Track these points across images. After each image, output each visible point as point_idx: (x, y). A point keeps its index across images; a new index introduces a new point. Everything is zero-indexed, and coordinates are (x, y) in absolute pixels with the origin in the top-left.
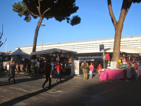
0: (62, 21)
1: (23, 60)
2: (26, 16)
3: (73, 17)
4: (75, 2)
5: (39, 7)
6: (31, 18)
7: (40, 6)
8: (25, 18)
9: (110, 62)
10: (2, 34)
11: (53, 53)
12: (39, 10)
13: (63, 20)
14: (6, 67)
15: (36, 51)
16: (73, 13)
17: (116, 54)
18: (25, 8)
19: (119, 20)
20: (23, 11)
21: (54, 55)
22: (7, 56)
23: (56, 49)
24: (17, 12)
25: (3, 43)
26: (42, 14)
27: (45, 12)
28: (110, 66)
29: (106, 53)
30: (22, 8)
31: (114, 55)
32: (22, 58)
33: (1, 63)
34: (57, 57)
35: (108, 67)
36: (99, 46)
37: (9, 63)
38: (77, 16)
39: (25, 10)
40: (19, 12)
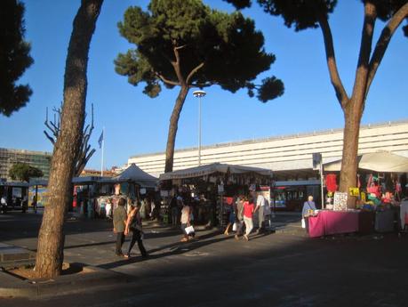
0: (237, 92)
1: (143, 191)
2: (148, 82)
3: (263, 81)
4: (264, 46)
5: (177, 63)
6: (159, 86)
7: (178, 60)
8: (146, 88)
9: (333, 194)
10: (93, 128)
11: (210, 175)
12: (177, 69)
13: (241, 89)
14: (104, 210)
15: (174, 169)
16: (262, 71)
17: (345, 174)
18: (146, 66)
19: (354, 94)
20: (139, 73)
21: (213, 180)
22: (105, 183)
23: (218, 164)
24: (125, 75)
25: (94, 151)
26: (185, 79)
27: (191, 74)
28: (332, 203)
29: (326, 173)
30: (137, 65)
31: (342, 177)
32: (140, 188)
33: (92, 200)
34: (220, 184)
35: (329, 207)
36: (311, 156)
37: (111, 200)
38: (274, 78)
39: (145, 69)
40: (129, 75)
